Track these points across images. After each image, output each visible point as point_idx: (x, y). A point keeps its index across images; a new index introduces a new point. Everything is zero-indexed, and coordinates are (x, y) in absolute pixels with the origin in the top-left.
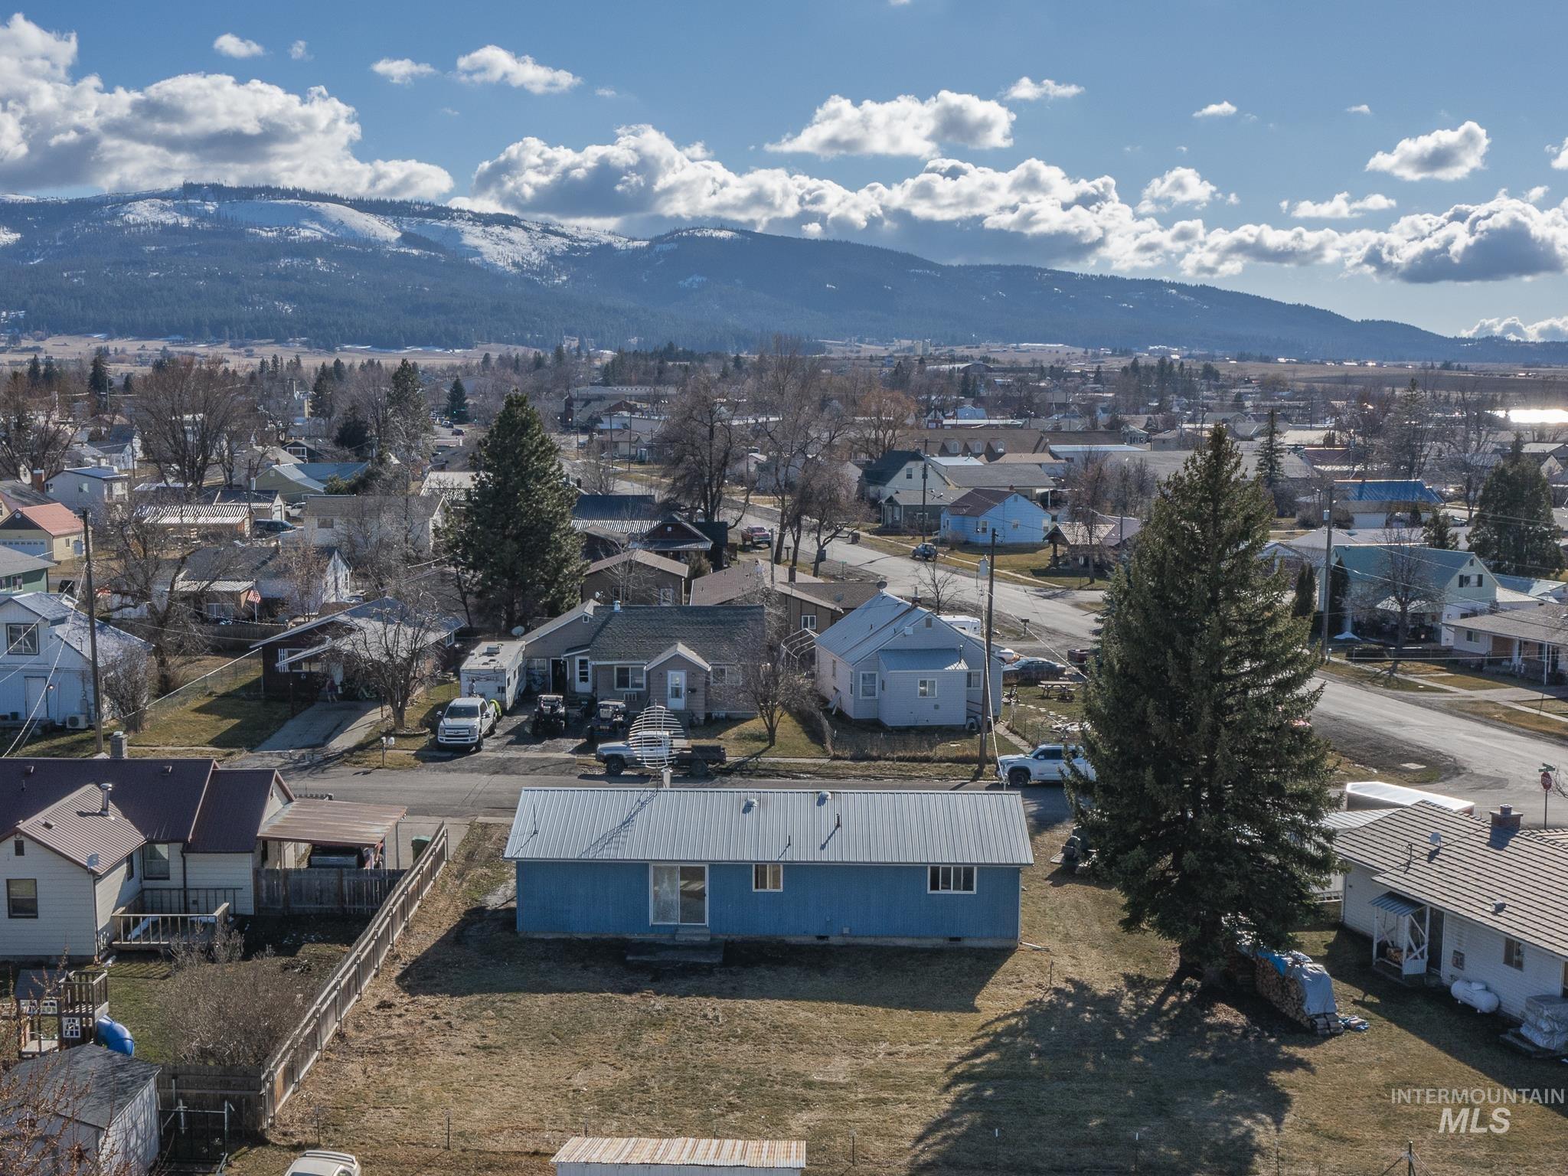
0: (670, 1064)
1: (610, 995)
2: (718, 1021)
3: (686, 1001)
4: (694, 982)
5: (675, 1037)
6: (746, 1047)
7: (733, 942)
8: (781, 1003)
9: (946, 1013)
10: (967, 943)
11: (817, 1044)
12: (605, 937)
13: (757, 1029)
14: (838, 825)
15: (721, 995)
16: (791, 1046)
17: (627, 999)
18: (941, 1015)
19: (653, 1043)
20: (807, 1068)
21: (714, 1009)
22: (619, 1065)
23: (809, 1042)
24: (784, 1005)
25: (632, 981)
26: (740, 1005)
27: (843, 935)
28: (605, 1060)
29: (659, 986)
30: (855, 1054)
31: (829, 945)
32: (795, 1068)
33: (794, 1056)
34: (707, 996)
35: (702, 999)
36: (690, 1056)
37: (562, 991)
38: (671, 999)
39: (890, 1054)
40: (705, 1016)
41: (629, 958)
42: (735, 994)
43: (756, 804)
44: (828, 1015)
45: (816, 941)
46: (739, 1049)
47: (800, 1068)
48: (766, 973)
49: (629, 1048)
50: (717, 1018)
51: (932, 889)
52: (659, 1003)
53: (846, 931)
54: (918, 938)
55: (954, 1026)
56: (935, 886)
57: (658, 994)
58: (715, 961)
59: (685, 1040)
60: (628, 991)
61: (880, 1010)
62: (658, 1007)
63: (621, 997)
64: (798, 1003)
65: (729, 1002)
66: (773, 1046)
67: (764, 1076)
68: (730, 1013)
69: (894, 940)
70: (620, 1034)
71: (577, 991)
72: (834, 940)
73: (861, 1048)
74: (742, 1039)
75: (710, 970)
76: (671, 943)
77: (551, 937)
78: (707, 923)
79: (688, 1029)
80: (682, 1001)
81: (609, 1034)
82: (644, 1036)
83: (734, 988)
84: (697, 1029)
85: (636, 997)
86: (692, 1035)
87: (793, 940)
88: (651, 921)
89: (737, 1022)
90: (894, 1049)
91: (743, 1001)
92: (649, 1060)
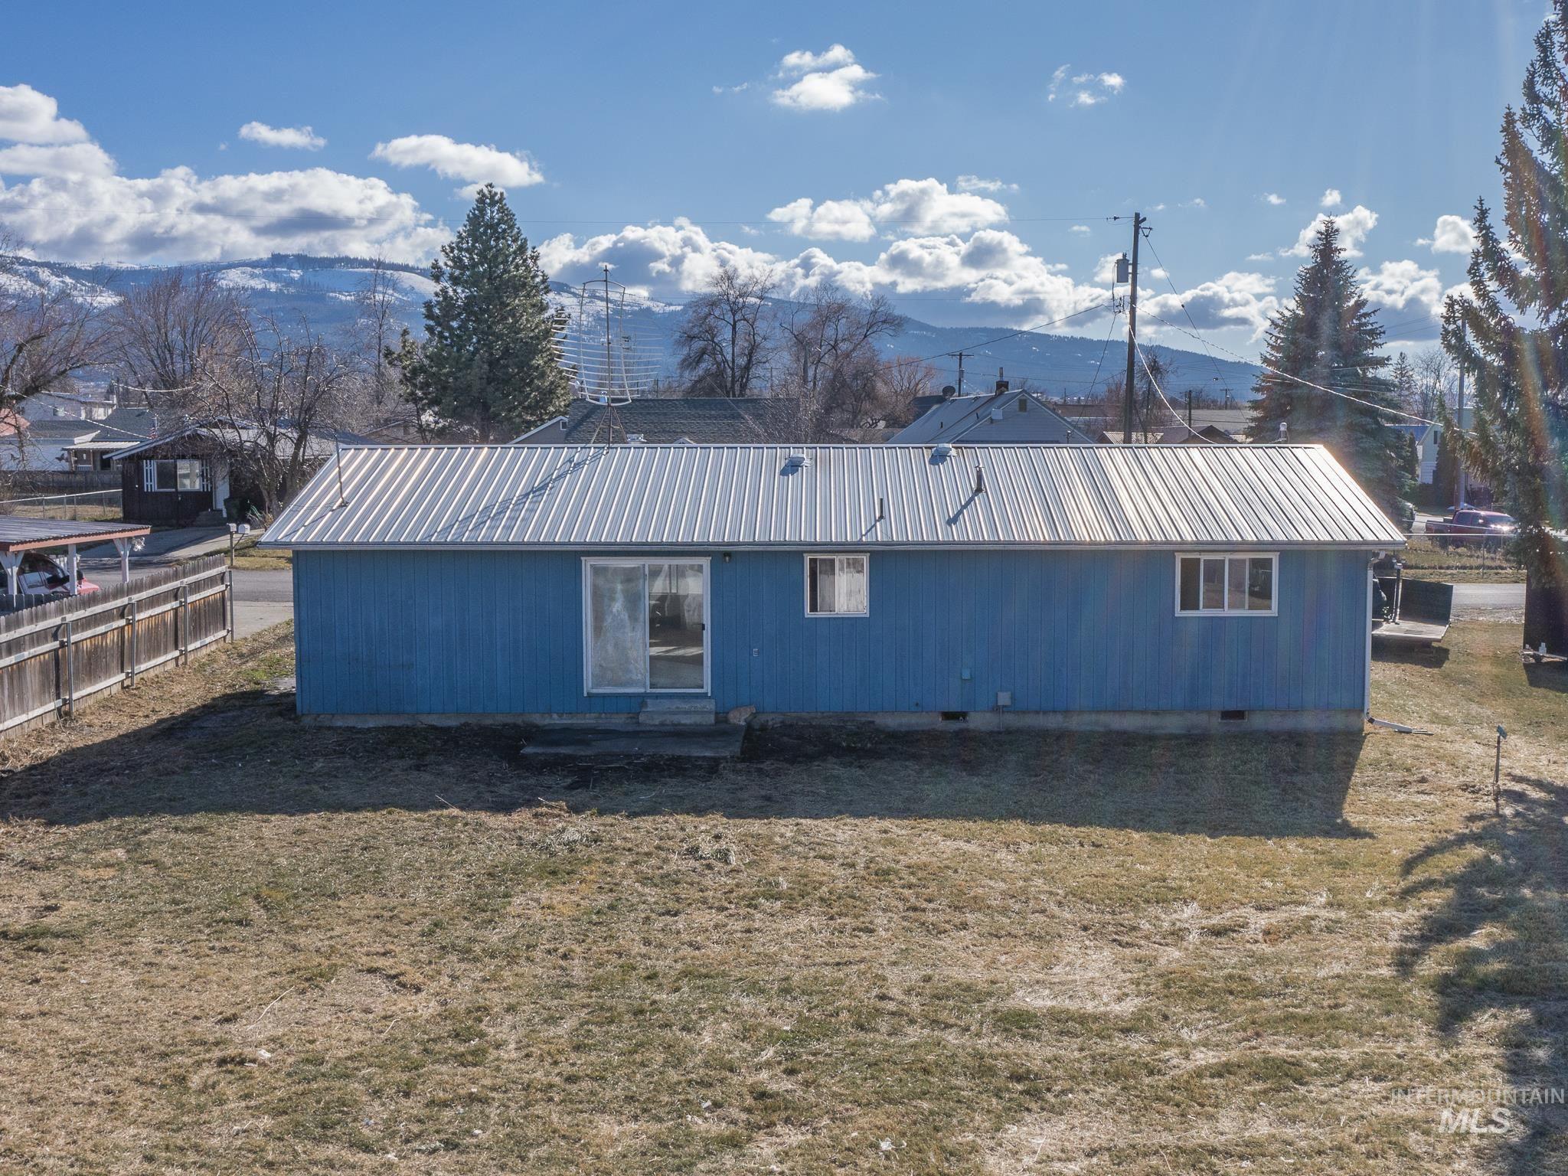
0: (578, 970)
1: (455, 811)
2: (727, 862)
3: (647, 823)
4: (671, 787)
5: (603, 900)
6: (802, 922)
7: (764, 728)
8: (886, 824)
9: (1300, 840)
10: (1257, 722)
11: (1004, 911)
12: (488, 722)
13: (834, 878)
14: (979, 490)
15: (735, 811)
16: (931, 917)
17: (497, 821)
18: (1291, 844)
19: (538, 916)
20: (994, 974)
21: (717, 837)
22: (414, 976)
23: (978, 904)
24: (898, 828)
25: (523, 788)
26: (784, 829)
27: (997, 709)
28: (380, 962)
29: (581, 795)
30: (1121, 937)
31: (968, 730)
32: (959, 975)
33: (945, 941)
34: (700, 812)
35: (689, 820)
36: (638, 948)
37: (337, 807)
38: (609, 819)
39: (1218, 932)
40: (693, 851)
41: (528, 750)
42: (768, 807)
43: (807, 462)
44: (1010, 845)
45: (940, 724)
46: (785, 927)
47: (977, 974)
48: (839, 771)
49: (463, 930)
50: (723, 856)
51: (1183, 608)
52: (578, 827)
53: (1004, 699)
54: (1156, 713)
55: (1342, 865)
56: (1188, 602)
57: (576, 809)
58: (727, 754)
59: (632, 908)
60: (505, 807)
61: (1136, 836)
62: (572, 834)
63: (484, 816)
64: (926, 824)
65: (756, 826)
66: (881, 920)
67: (870, 999)
68: (754, 846)
69: (1104, 718)
70: (451, 896)
71: (375, 808)
72: (979, 721)
73: (1128, 917)
74: (792, 902)
75: (712, 769)
76: (630, 729)
77: (371, 722)
78: (707, 689)
79: (645, 880)
80: (635, 822)
81: (420, 895)
82: (516, 900)
83: (768, 798)
84: (671, 880)
85: (521, 817)
86: (651, 894)
87: (891, 722)
88: (589, 686)
89: (776, 862)
90: (1216, 920)
91: (792, 821)
92: (512, 960)
